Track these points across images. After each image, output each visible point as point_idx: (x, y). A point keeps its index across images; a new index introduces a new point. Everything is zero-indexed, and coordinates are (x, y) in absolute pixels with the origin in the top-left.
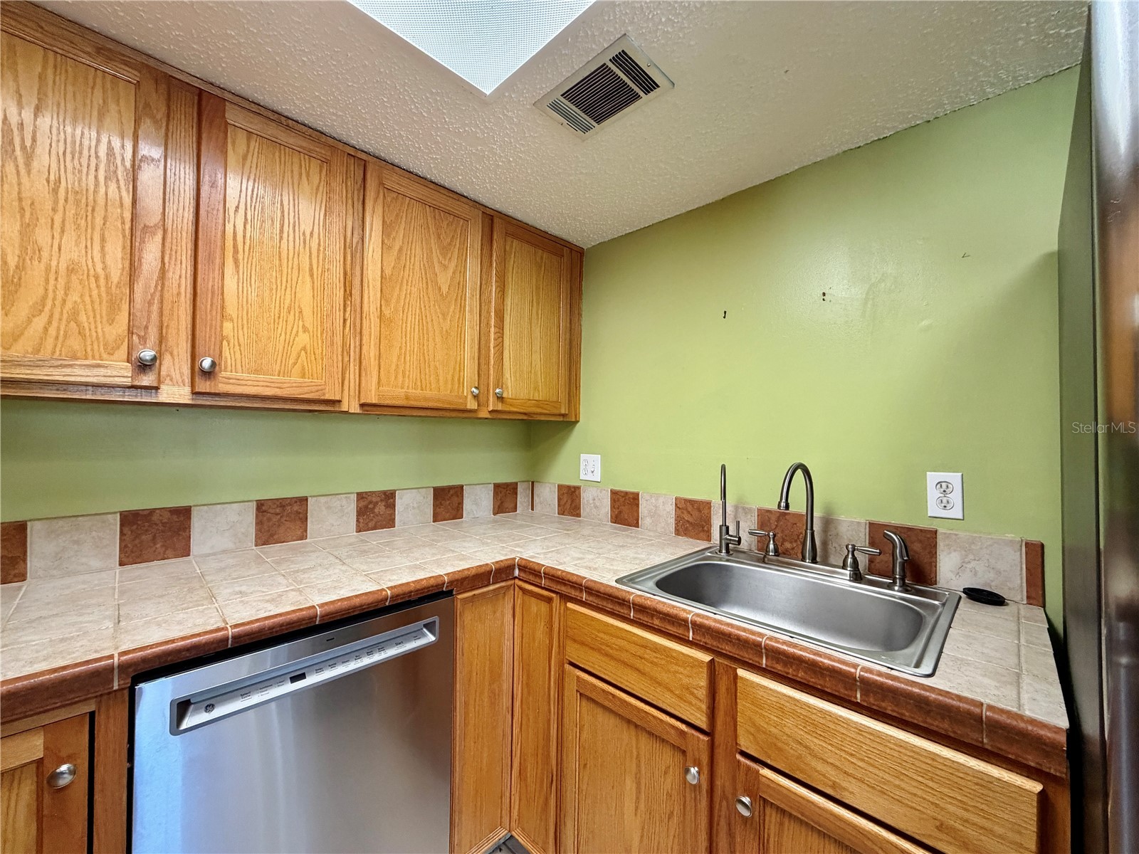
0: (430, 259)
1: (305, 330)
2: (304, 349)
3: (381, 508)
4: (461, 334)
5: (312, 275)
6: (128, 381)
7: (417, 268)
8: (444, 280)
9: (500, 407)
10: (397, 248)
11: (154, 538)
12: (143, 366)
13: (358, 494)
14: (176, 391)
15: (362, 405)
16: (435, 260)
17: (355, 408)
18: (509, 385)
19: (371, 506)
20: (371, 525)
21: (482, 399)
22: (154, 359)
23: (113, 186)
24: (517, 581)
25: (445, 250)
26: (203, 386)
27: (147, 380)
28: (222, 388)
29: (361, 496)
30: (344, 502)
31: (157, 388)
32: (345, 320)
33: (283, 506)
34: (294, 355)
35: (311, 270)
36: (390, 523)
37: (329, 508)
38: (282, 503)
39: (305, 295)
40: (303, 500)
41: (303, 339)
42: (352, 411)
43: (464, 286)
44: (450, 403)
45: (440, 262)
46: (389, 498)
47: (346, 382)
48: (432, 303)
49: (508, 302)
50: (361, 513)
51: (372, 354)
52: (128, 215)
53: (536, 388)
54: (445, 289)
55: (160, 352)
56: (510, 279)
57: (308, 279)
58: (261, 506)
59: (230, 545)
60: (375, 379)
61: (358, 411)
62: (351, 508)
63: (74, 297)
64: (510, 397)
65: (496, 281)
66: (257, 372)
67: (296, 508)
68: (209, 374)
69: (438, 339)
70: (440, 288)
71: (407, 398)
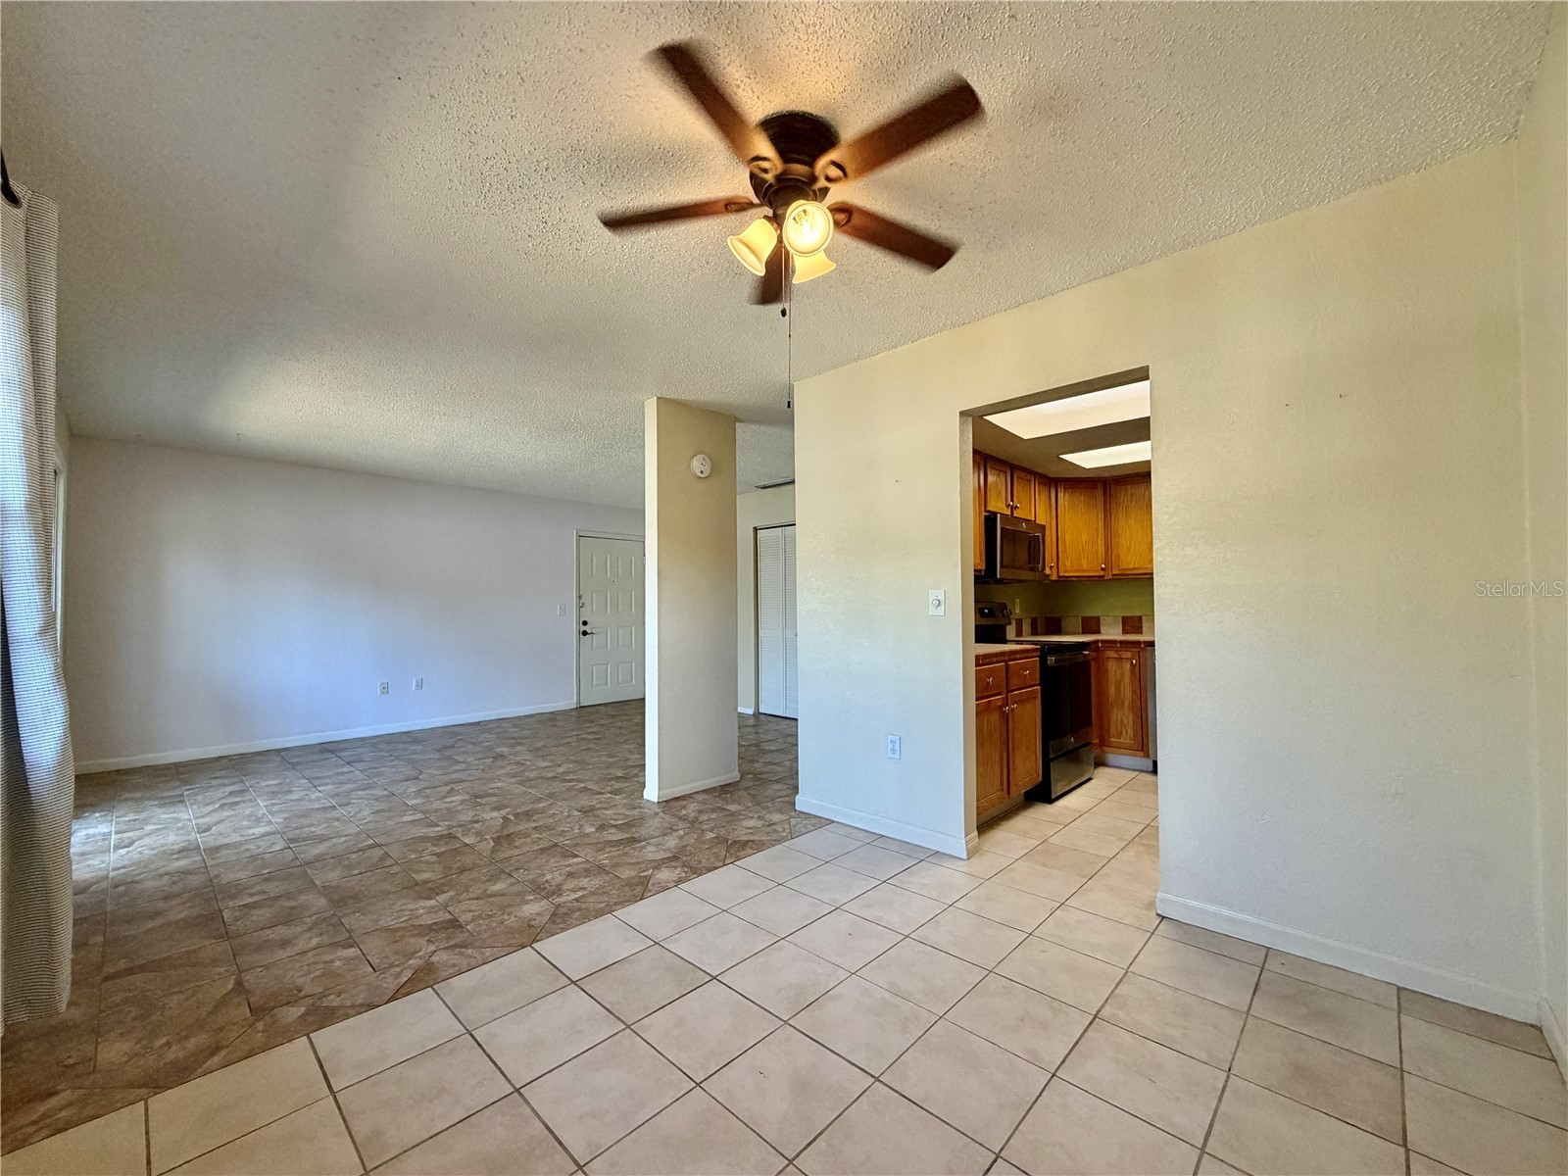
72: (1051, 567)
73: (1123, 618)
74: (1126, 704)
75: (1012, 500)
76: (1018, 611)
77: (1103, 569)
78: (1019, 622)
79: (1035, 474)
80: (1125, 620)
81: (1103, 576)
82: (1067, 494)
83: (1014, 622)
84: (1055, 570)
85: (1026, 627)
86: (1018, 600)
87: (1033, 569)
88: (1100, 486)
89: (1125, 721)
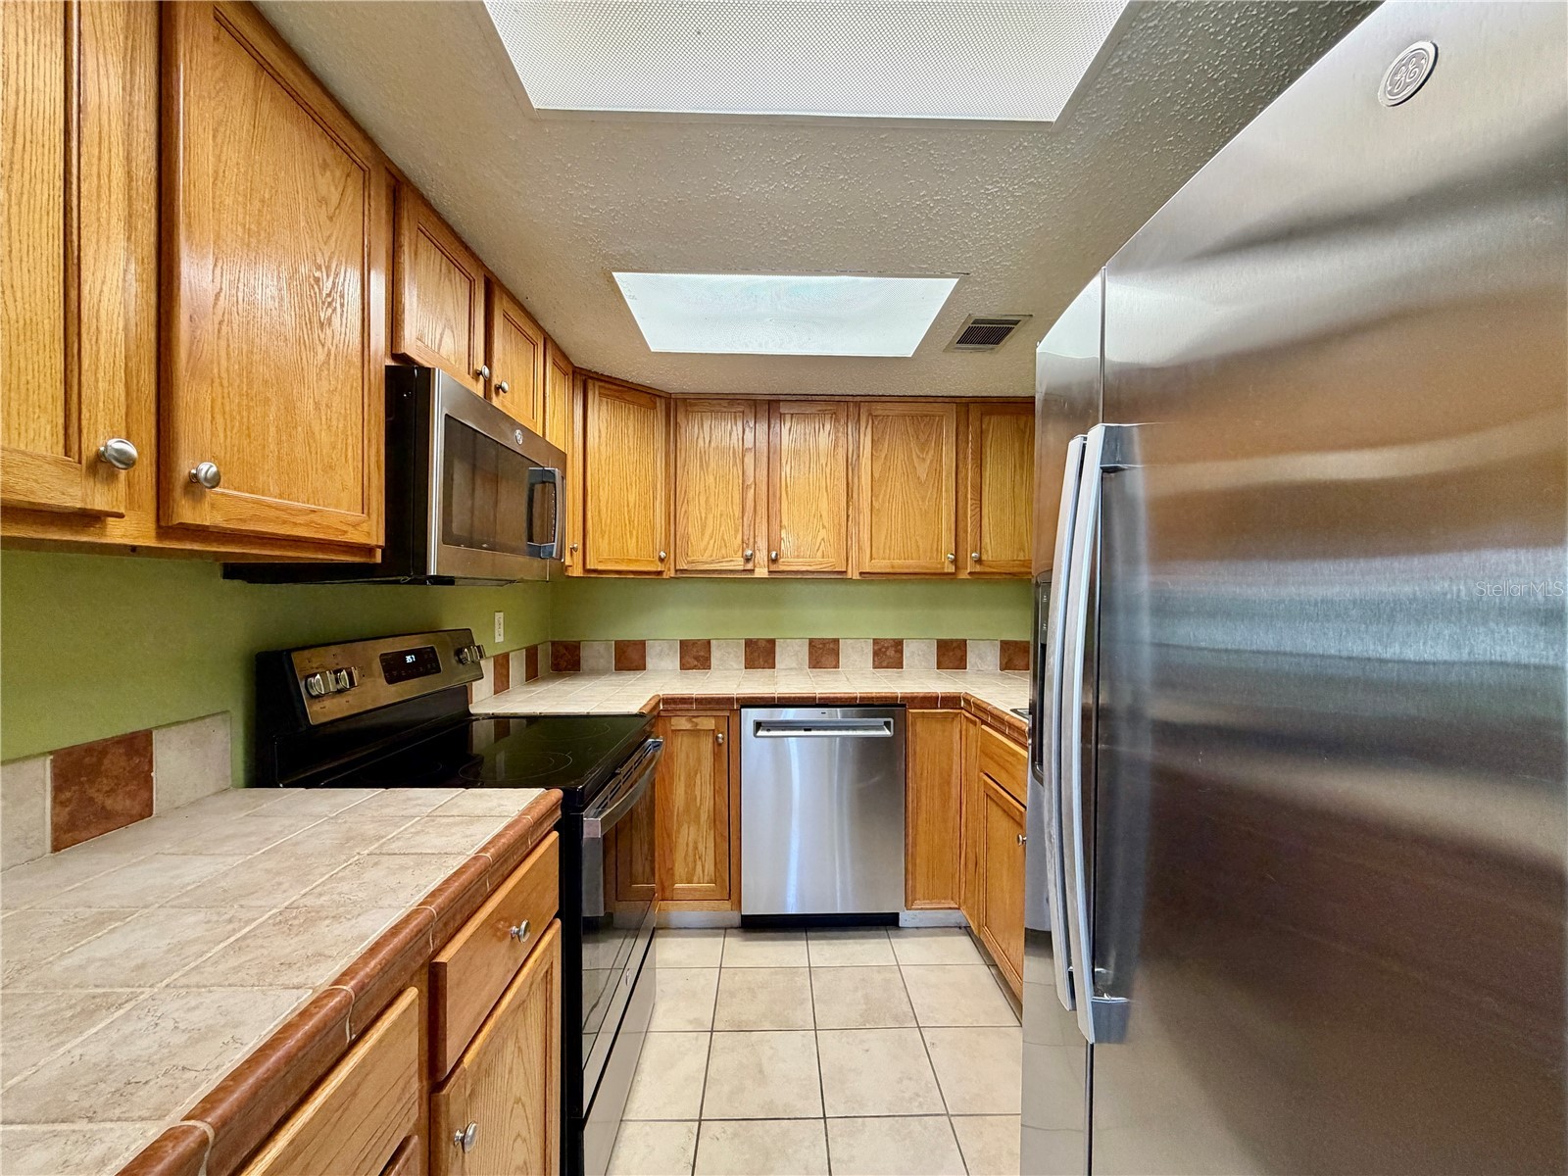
0: (910, 458)
1: (824, 527)
2: (823, 539)
3: (891, 652)
4: (938, 511)
5: (827, 491)
6: (741, 568)
7: (899, 467)
8: (922, 471)
9: (978, 568)
10: (883, 456)
11: (759, 656)
12: (748, 560)
13: (874, 640)
14: (762, 572)
15: (861, 573)
16: (914, 456)
17: (856, 576)
18: (989, 548)
19: (884, 650)
20: (885, 664)
21: (960, 564)
22: (752, 555)
23: (735, 468)
24: (963, 711)
25: (923, 447)
26: (774, 568)
27: (750, 566)
28: (782, 568)
29: (876, 641)
30: (864, 645)
31: (753, 570)
32: (848, 516)
33: (824, 644)
34: (818, 544)
35: (826, 487)
36: (900, 665)
37: (853, 648)
38: (824, 642)
39: (824, 505)
40: (836, 641)
41: (823, 533)
42: (854, 578)
43: (940, 472)
44: (928, 569)
45: (918, 457)
46: (898, 644)
47: (850, 561)
48: (912, 490)
49: (987, 474)
50: (876, 654)
51: (866, 536)
52: (741, 482)
53: (1022, 549)
54: (923, 477)
55: (754, 551)
56: (988, 452)
57: (825, 494)
58: (812, 643)
59: (794, 665)
60: (868, 556)
61: (858, 578)
62: (869, 650)
63: (723, 528)
64: (990, 559)
65: (972, 459)
66: (798, 557)
67: (832, 646)
68: (775, 561)
69: (918, 518)
70: (919, 478)
71: (893, 567)
72: (573, 549)
73: (681, 641)
74: (704, 817)
75: (488, 361)
76: (499, 639)
77: (662, 560)
78: (502, 663)
79: (548, 339)
80: (685, 646)
81: (660, 573)
82: (604, 407)
83: (488, 667)
84: (578, 555)
85: (517, 668)
86: (499, 617)
87: (535, 553)
88: (660, 405)
89: (701, 847)
